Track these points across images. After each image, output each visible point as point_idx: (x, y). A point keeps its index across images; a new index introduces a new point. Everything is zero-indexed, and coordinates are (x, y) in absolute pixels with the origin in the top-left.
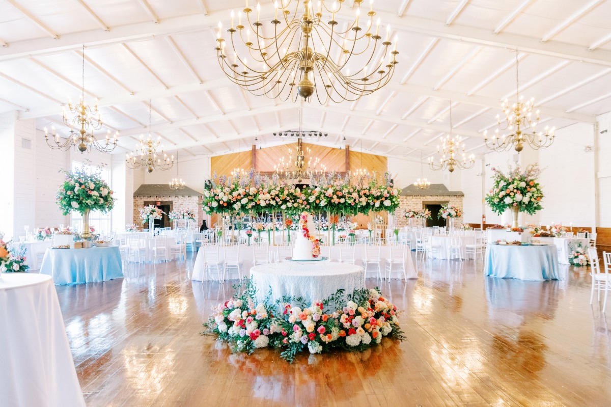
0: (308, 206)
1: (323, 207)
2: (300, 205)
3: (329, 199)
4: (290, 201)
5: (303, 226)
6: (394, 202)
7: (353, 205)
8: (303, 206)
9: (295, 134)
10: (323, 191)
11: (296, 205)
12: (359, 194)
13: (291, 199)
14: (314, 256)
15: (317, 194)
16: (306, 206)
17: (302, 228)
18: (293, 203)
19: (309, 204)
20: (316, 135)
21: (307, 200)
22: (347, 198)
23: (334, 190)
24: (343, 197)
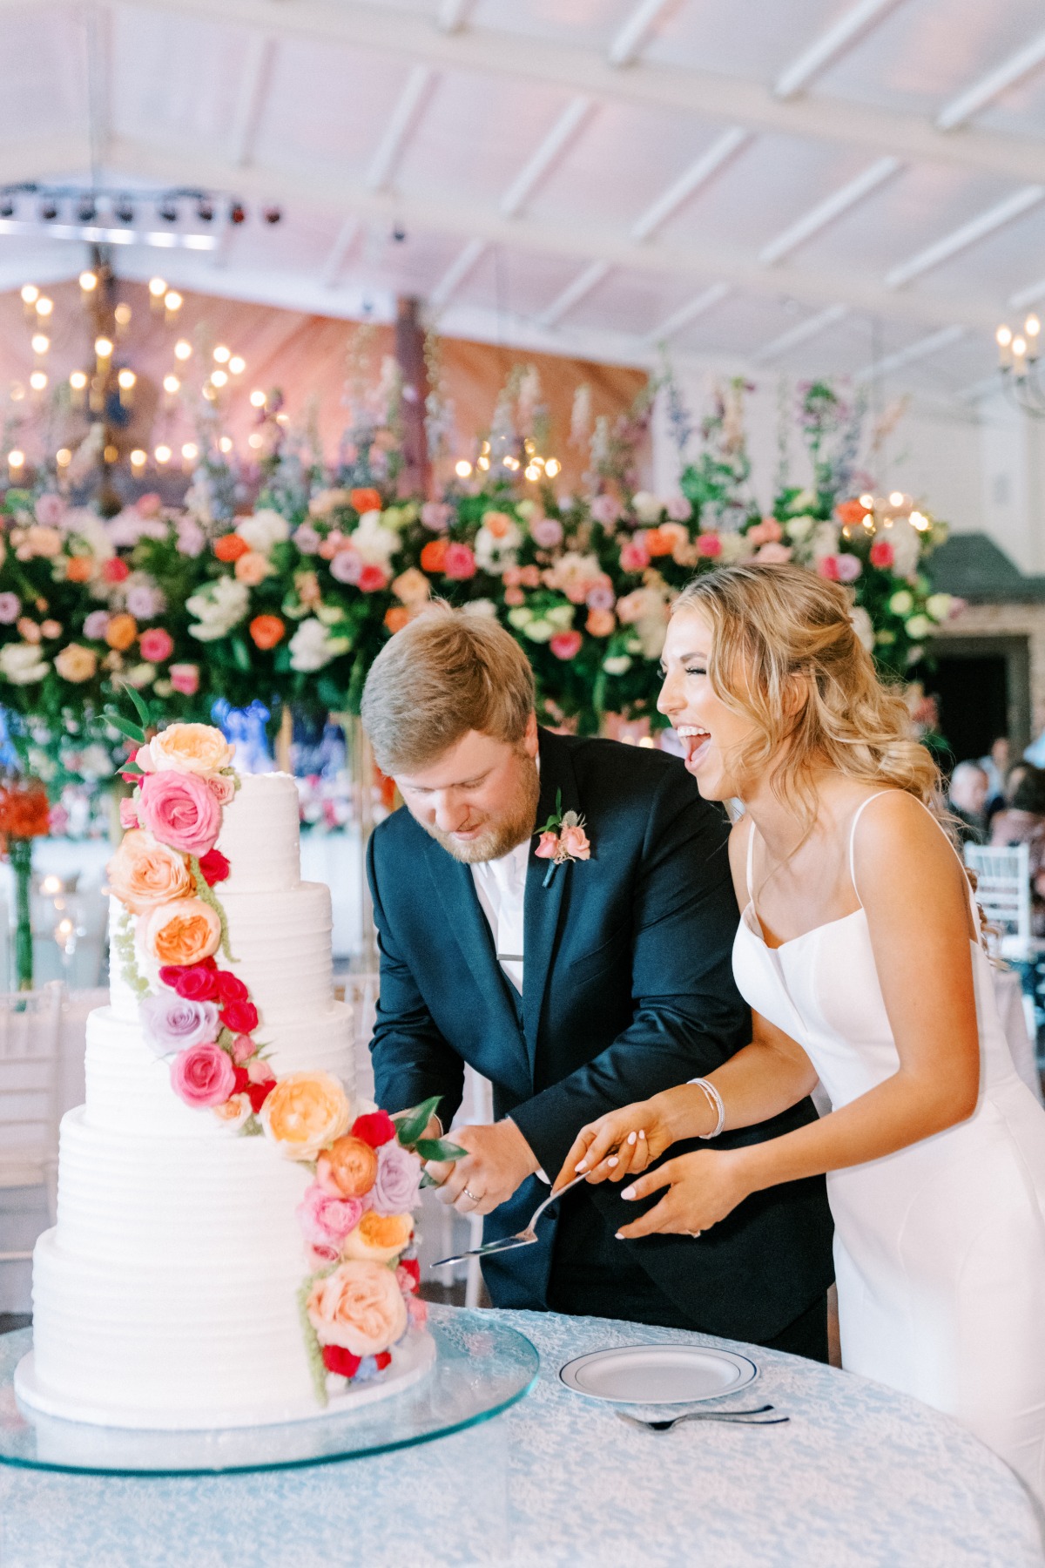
0: (186, 673)
1: (313, 677)
2: (114, 660)
3: (363, 610)
4: (30, 629)
5: (175, 935)
6: (897, 623)
7: (566, 652)
8: (142, 674)
9: (67, 207)
10: (307, 539)
11: (75, 663)
12: (610, 567)
13: (29, 610)
14: (340, 1361)
15: (256, 567)
16: (163, 673)
17: (150, 966)
18: (51, 650)
19: (189, 649)
20: (207, 216)
21: (176, 621)
22: (513, 597)
23: (403, 532)
24: (486, 586)
